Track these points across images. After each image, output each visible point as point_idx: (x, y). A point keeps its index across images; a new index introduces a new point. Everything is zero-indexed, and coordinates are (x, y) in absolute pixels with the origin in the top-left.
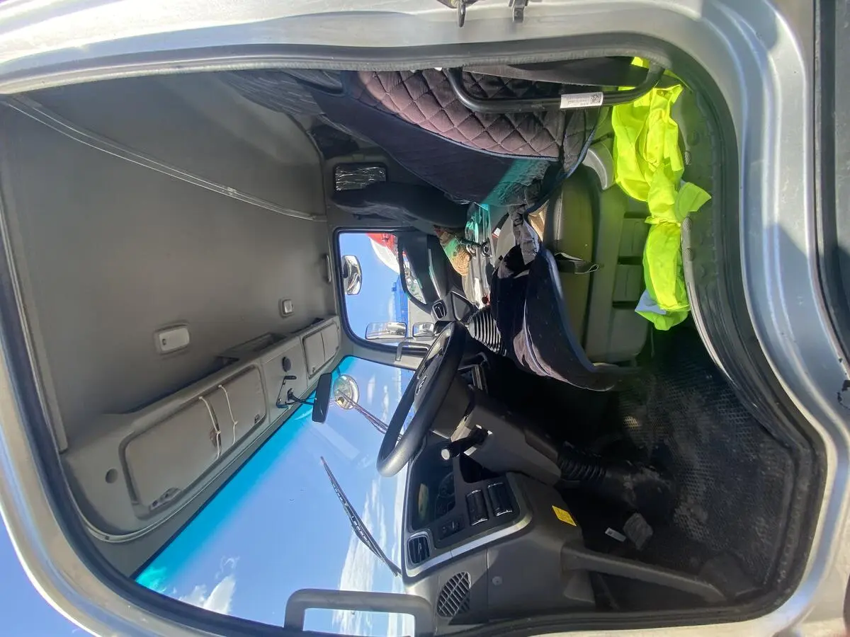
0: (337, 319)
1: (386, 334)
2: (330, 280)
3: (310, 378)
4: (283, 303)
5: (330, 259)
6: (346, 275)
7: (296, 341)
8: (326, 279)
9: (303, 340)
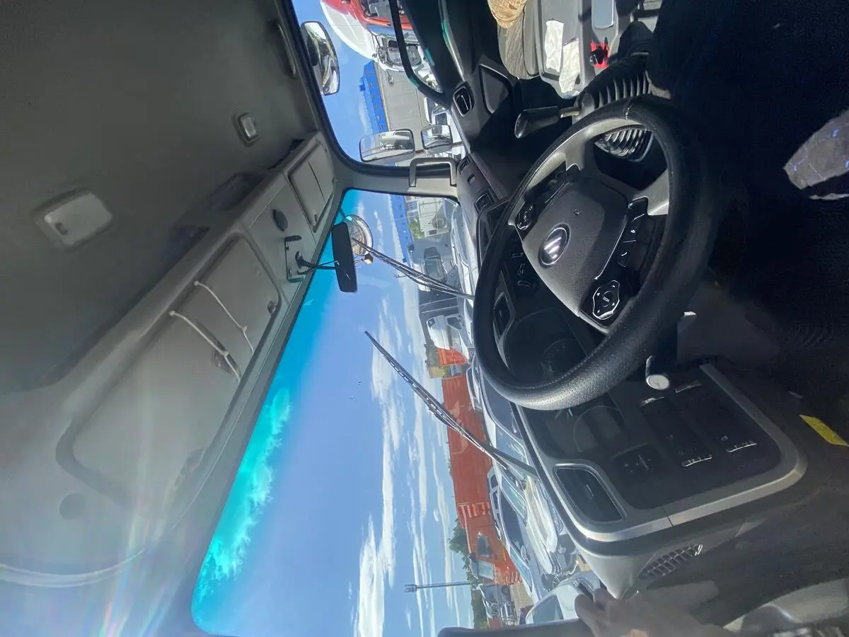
0: (320, 137)
1: (382, 151)
2: (294, 71)
3: (315, 231)
4: (239, 119)
5: (283, 30)
6: (315, 61)
7: (280, 182)
8: (288, 70)
9: (290, 177)
